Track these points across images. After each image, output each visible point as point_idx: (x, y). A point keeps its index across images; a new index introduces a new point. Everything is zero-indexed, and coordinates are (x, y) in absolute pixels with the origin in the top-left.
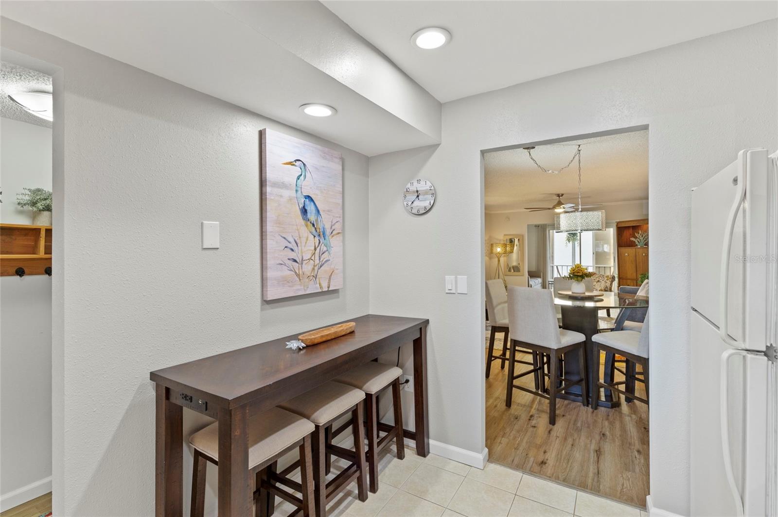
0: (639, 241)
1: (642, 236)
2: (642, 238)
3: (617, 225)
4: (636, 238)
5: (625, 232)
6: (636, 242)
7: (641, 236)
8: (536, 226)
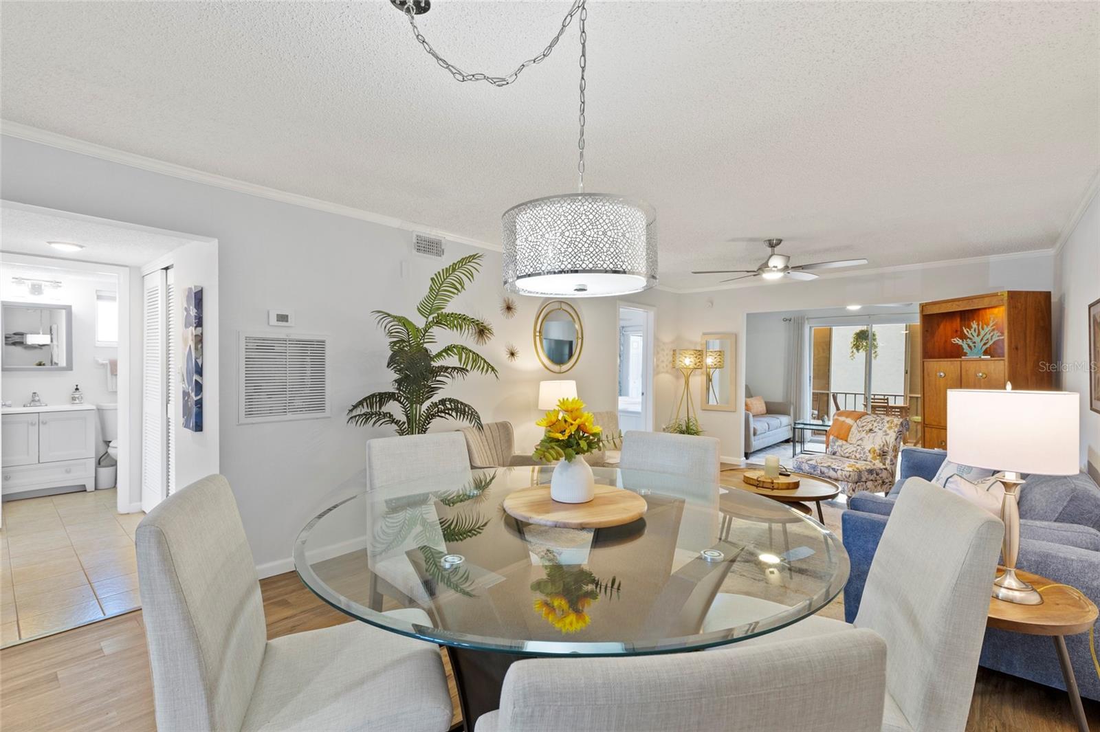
0: (971, 344)
1: (978, 335)
2: (977, 339)
3: (922, 311)
4: (963, 337)
5: (942, 326)
6: (965, 346)
7: (975, 335)
8: (785, 320)
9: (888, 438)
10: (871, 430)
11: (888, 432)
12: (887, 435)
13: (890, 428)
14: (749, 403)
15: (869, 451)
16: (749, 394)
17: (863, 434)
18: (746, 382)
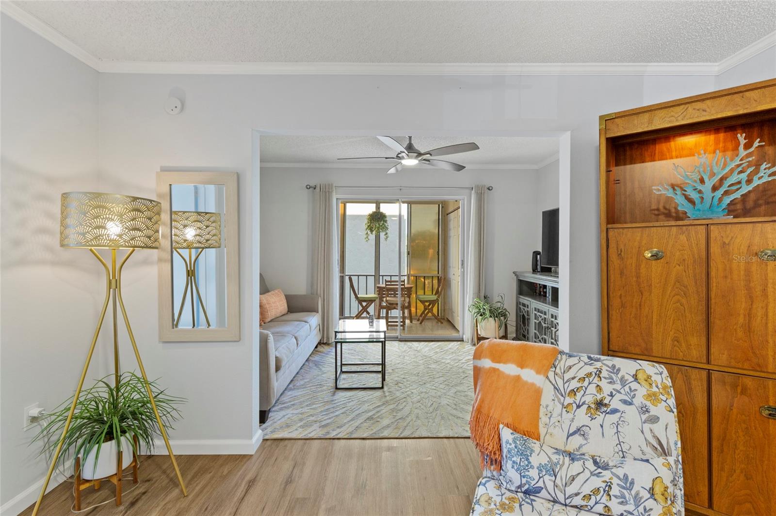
8: (308, 187)
9: (659, 429)
10: (600, 404)
11: (654, 411)
12: (655, 420)
13: (652, 397)
14: (265, 302)
15: (651, 491)
16: (265, 289)
17: (581, 417)
18: (260, 271)
